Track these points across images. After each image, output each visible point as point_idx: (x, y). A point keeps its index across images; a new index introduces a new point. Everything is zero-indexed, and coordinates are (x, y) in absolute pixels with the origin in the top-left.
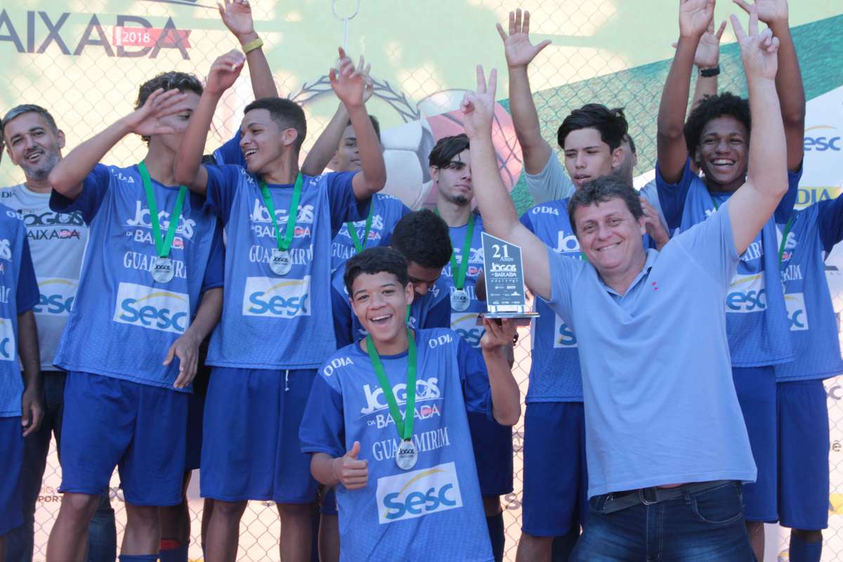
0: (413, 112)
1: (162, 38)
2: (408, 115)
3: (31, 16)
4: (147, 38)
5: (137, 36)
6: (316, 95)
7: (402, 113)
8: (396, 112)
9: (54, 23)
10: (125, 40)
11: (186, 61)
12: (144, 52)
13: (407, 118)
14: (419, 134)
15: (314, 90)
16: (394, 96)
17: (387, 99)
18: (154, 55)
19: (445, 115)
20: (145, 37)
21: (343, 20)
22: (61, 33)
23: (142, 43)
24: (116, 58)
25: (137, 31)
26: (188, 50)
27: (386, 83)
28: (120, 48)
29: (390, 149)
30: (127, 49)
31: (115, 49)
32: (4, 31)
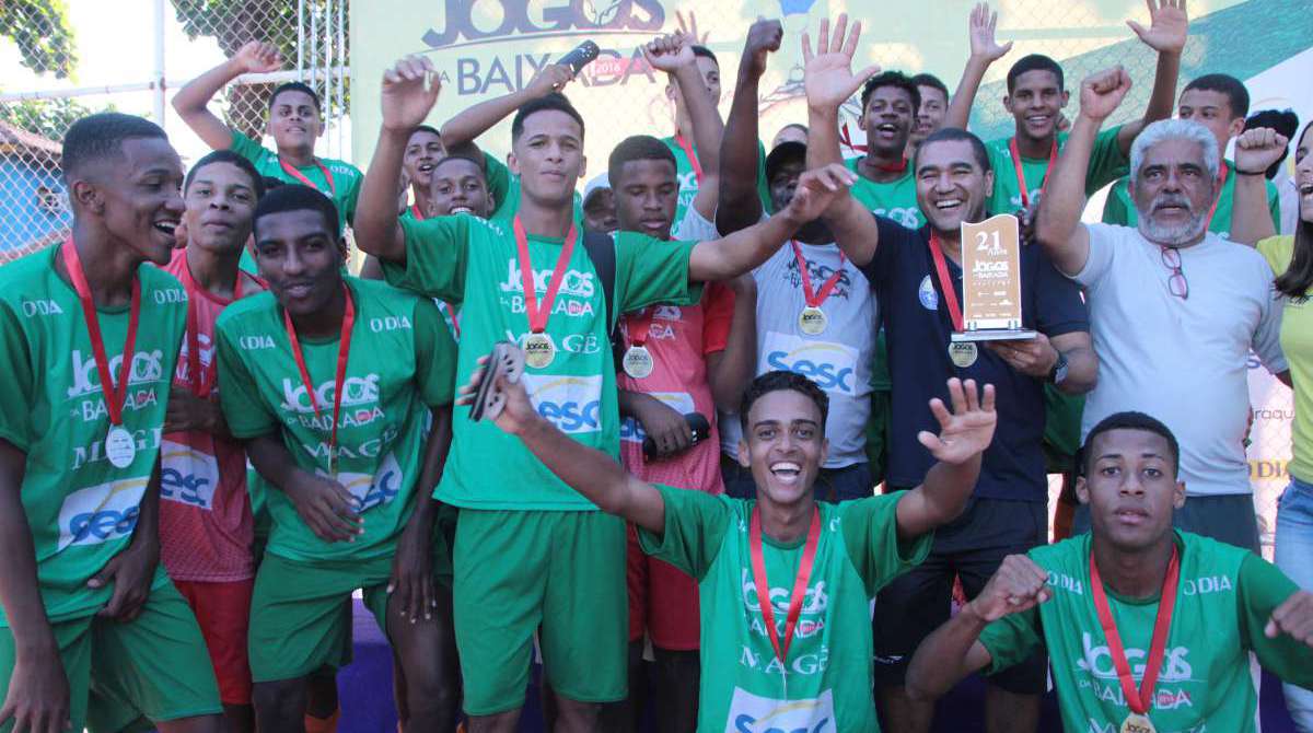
1: (630, 66)
3: (519, 59)
5: (609, 67)
9: (538, 63)
10: (598, 72)
11: (653, 85)
12: (616, 80)
18: (624, 82)
24: (591, 88)
25: (608, 62)
26: (654, 75)
28: (595, 79)
30: (600, 79)
31: (590, 81)
32: (497, 75)
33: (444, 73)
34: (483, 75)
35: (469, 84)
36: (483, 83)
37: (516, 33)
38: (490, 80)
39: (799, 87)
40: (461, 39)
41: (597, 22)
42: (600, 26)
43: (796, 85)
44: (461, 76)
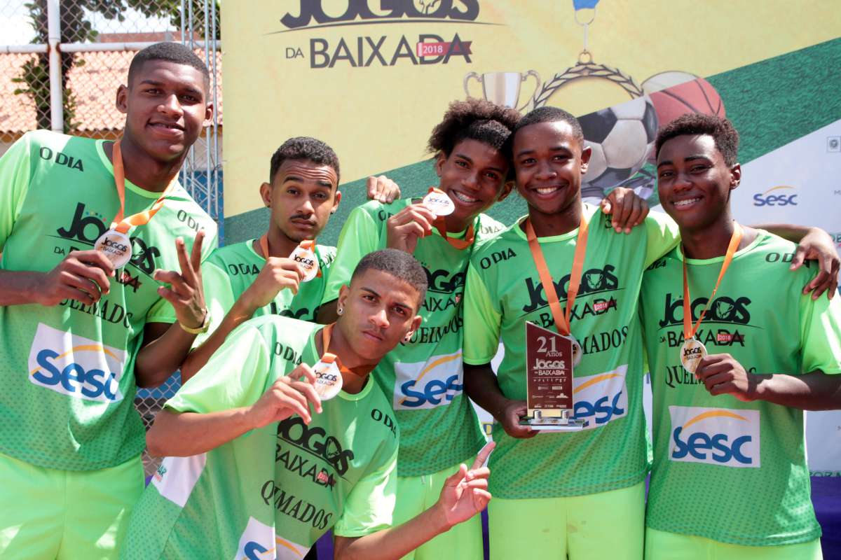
0: (638, 90)
1: (451, 48)
2: (634, 93)
3: (360, 40)
4: (440, 49)
5: (434, 49)
6: (564, 82)
7: (630, 92)
8: (626, 92)
9: (376, 44)
10: (425, 52)
11: (469, 64)
12: (439, 59)
13: (634, 96)
14: (643, 107)
15: (564, 79)
16: (623, 79)
17: (618, 82)
19: (664, 91)
20: (439, 49)
21: (583, 25)
22: (381, 50)
23: (437, 54)
24: (419, 66)
25: (433, 44)
26: (470, 56)
27: (617, 70)
28: (422, 58)
29: (622, 119)
30: (427, 58)
31: (418, 60)
32: (342, 53)
33: (299, 50)
34: (331, 52)
35: (320, 59)
36: (331, 58)
37: (358, 18)
38: (336, 57)
39: (586, 68)
40: (313, 22)
41: (424, 12)
42: (427, 15)
43: (583, 67)
44: (313, 53)
